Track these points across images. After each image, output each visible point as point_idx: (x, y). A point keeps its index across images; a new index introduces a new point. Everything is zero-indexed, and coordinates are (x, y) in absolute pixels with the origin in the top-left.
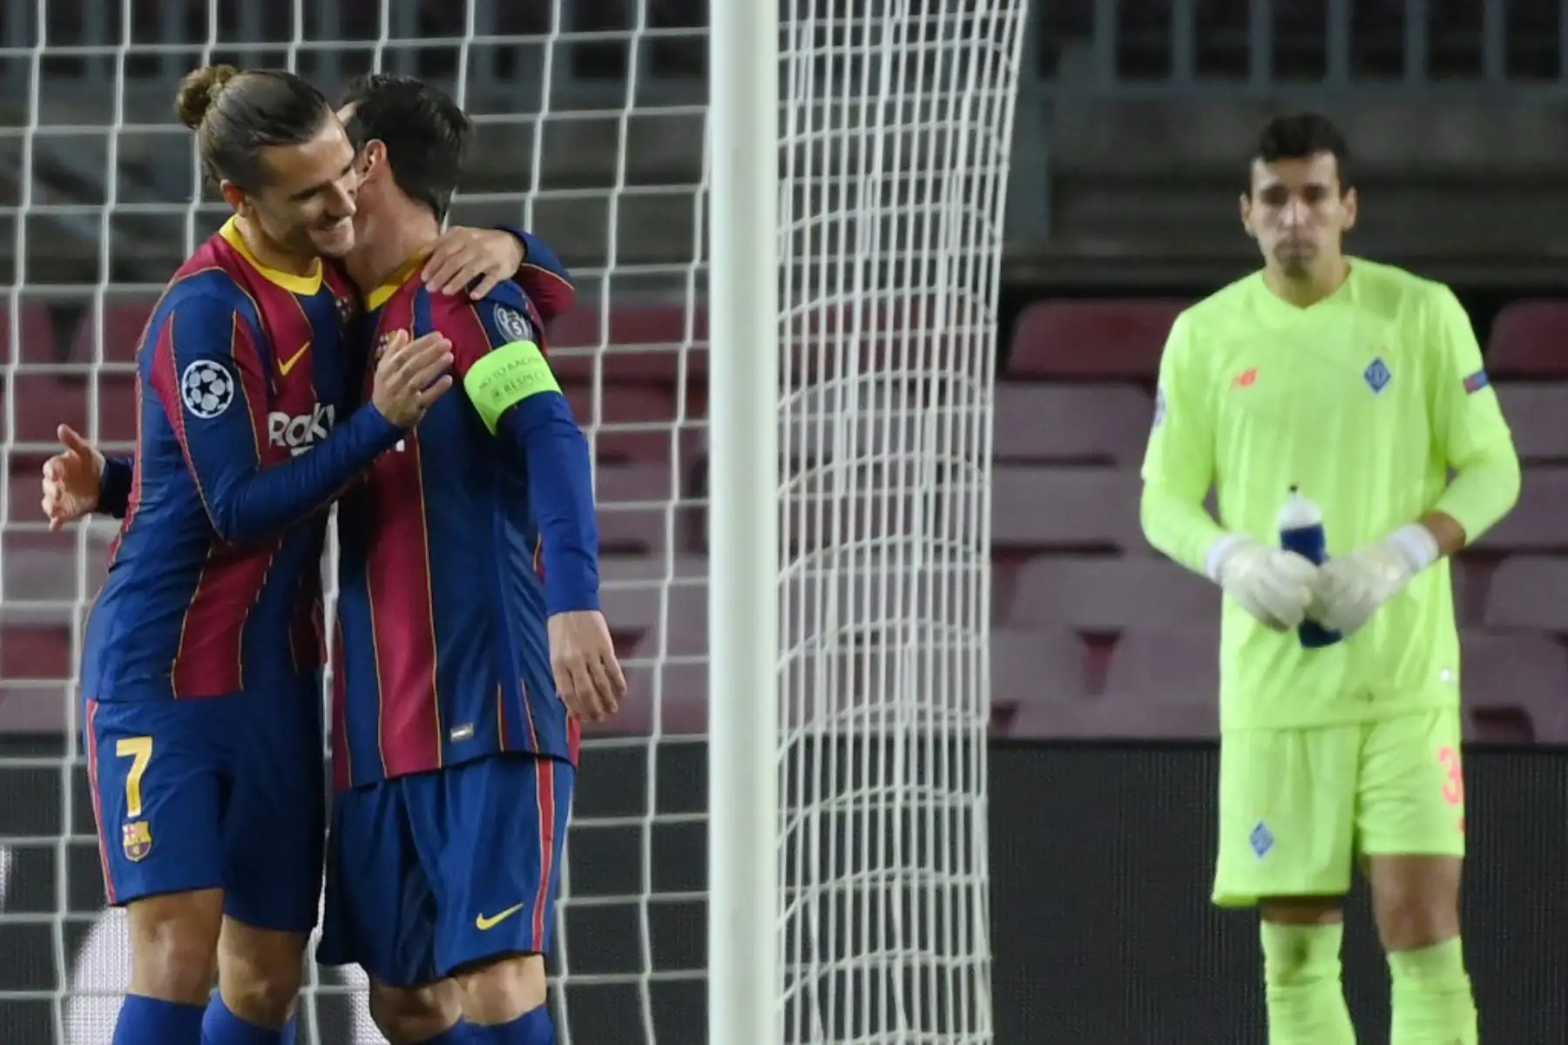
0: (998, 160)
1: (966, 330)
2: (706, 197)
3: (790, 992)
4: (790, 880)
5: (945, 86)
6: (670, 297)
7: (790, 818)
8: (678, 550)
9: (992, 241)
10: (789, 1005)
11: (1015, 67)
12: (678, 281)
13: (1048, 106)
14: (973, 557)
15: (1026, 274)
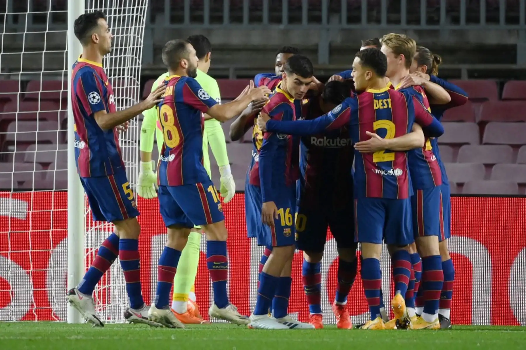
0: (140, 45)
1: (132, 87)
2: (67, 52)
3: (87, 254)
4: (87, 226)
5: (128, 25)
6: (58, 78)
7: (87, 210)
8: (59, 144)
9: (139, 64)
10: (88, 257)
11: (145, 21)
12: (60, 75)
13: (153, 29)
14: (134, 144)
15: (147, 72)
